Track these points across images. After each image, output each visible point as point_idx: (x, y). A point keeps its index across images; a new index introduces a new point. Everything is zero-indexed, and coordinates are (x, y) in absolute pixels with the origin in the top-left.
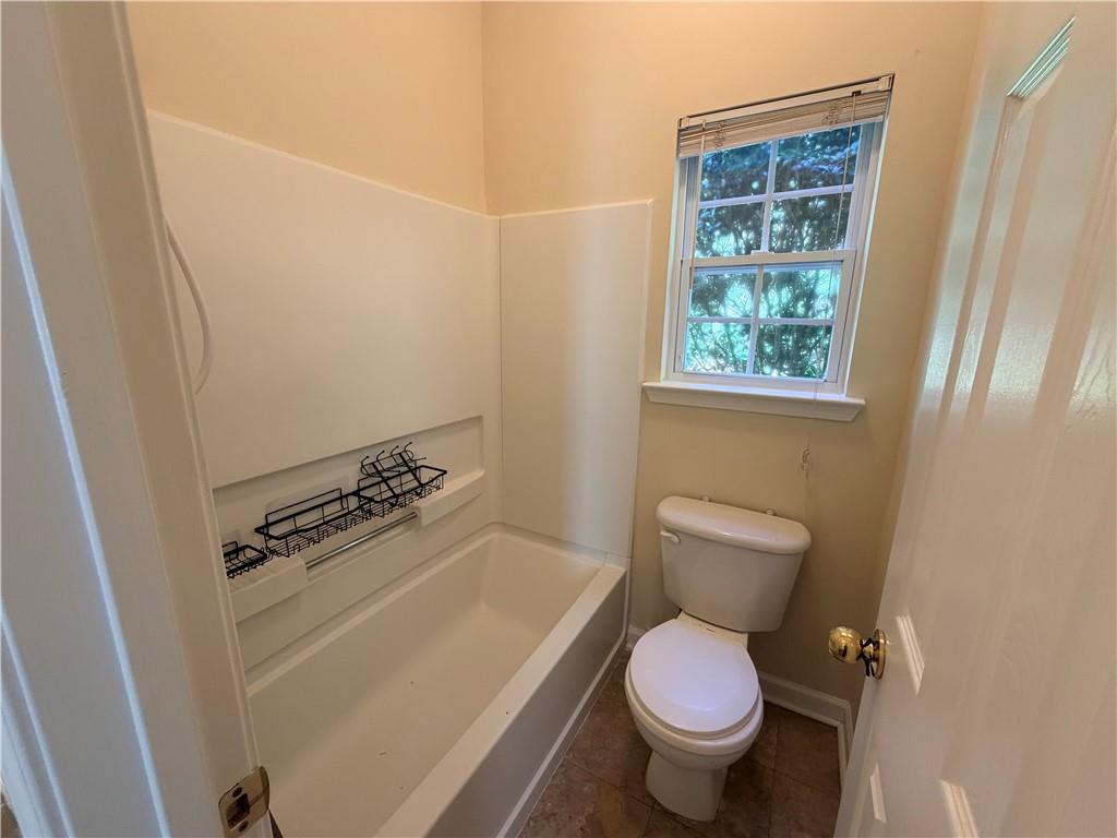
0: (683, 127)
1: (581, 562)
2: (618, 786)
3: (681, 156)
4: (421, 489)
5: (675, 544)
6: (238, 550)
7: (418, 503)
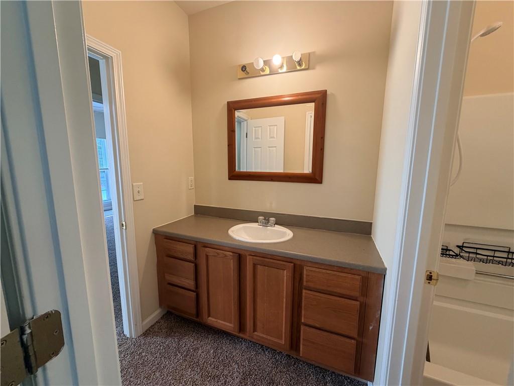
6: (447, 250)
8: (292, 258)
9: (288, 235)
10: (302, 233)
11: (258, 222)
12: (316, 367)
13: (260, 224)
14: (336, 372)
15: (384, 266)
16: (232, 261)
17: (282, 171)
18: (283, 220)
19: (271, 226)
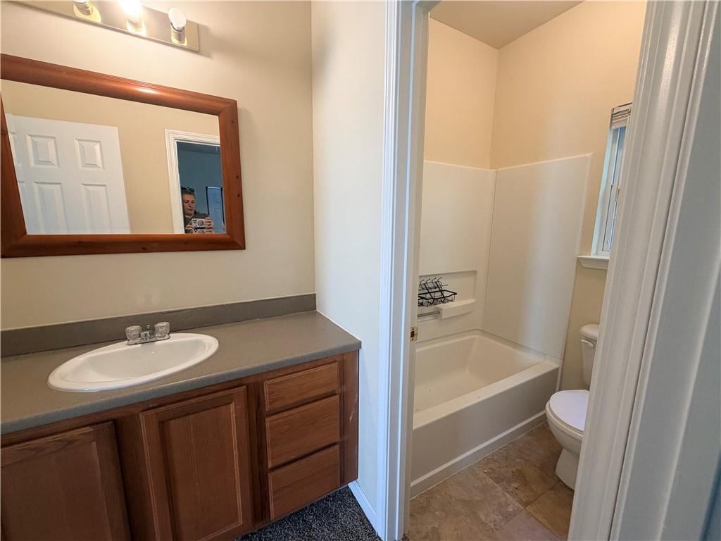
0: (615, 112)
1: (530, 357)
2: (538, 465)
3: (613, 127)
4: (444, 299)
5: (590, 347)
7: (441, 306)
8: (241, 379)
9: (210, 347)
10: (234, 332)
11: (125, 339)
12: (290, 518)
13: (131, 342)
14: (314, 502)
15: (357, 340)
16: (94, 443)
17: (128, 232)
18: (184, 321)
19: (163, 338)
